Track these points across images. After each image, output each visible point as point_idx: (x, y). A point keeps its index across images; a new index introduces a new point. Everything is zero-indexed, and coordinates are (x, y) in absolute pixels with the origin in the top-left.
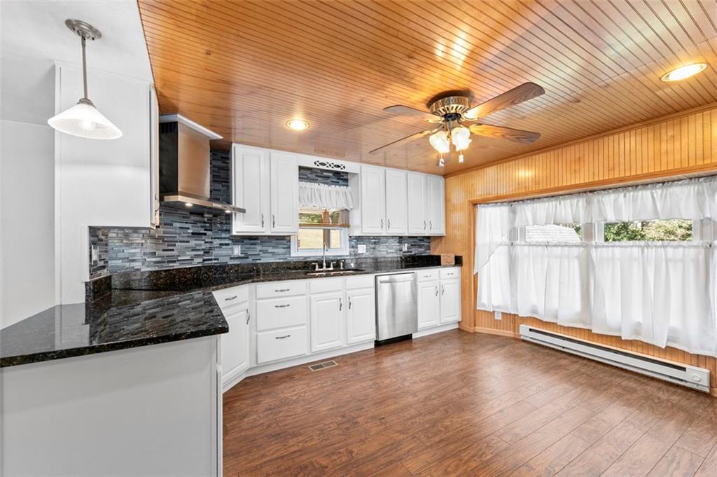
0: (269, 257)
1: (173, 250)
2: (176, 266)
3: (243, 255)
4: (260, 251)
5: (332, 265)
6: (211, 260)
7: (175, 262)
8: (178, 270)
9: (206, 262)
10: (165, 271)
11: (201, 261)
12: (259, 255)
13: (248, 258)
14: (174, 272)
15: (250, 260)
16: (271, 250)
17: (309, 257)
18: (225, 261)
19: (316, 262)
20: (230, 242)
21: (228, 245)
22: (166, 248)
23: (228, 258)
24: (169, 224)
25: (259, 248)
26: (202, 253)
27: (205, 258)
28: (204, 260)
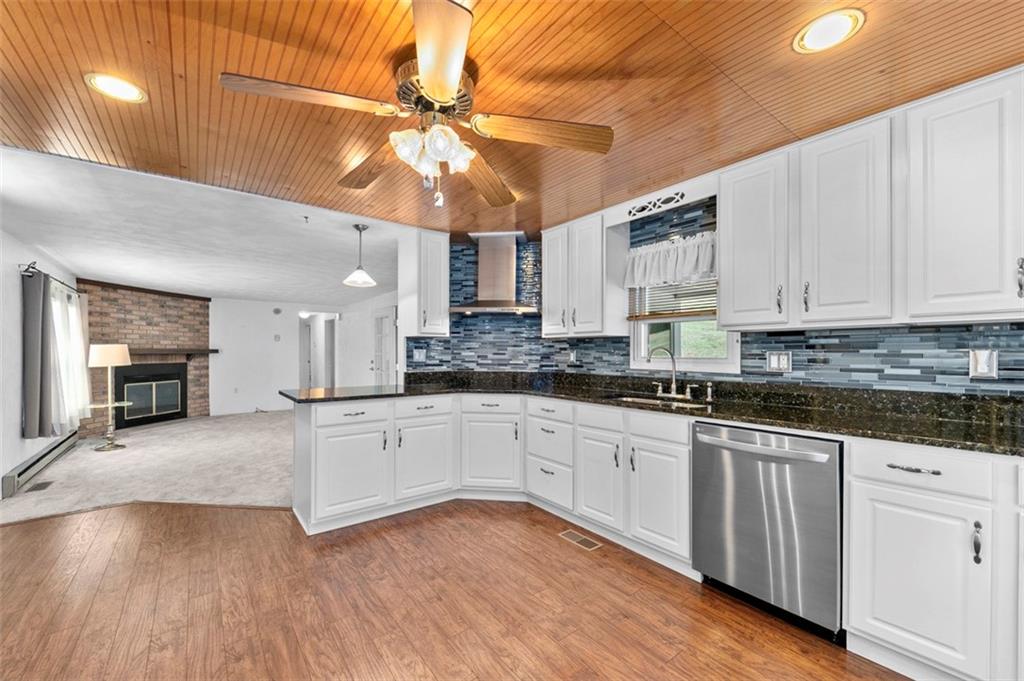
0: (603, 367)
1: (504, 354)
2: (508, 369)
3: (578, 363)
4: (595, 358)
5: (688, 390)
6: (552, 366)
7: (506, 365)
8: (508, 373)
9: (544, 368)
10: (494, 373)
11: (538, 366)
12: (592, 363)
13: (582, 367)
14: (503, 375)
15: (584, 370)
16: (606, 357)
17: (658, 372)
18: (562, 368)
19: (658, 380)
20: (567, 346)
21: (565, 349)
22: (496, 352)
23: (566, 365)
24: (500, 330)
25: (594, 354)
26: (539, 358)
27: (544, 363)
28: (542, 366)
